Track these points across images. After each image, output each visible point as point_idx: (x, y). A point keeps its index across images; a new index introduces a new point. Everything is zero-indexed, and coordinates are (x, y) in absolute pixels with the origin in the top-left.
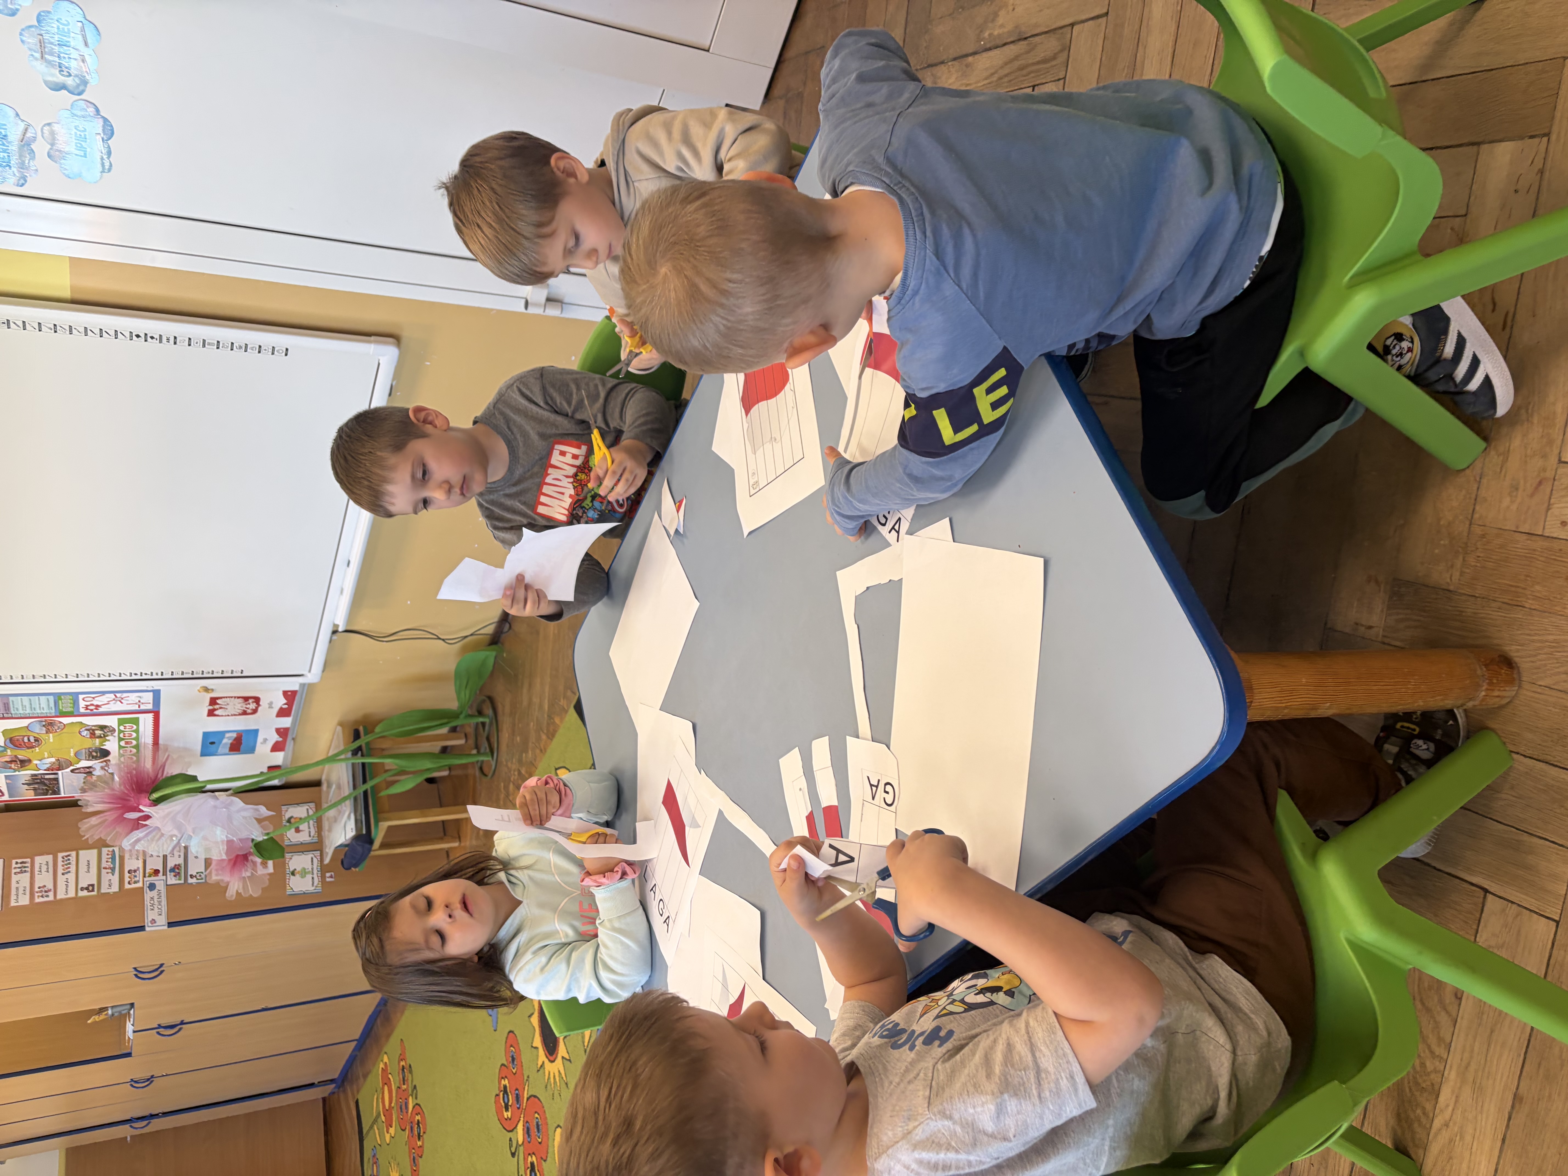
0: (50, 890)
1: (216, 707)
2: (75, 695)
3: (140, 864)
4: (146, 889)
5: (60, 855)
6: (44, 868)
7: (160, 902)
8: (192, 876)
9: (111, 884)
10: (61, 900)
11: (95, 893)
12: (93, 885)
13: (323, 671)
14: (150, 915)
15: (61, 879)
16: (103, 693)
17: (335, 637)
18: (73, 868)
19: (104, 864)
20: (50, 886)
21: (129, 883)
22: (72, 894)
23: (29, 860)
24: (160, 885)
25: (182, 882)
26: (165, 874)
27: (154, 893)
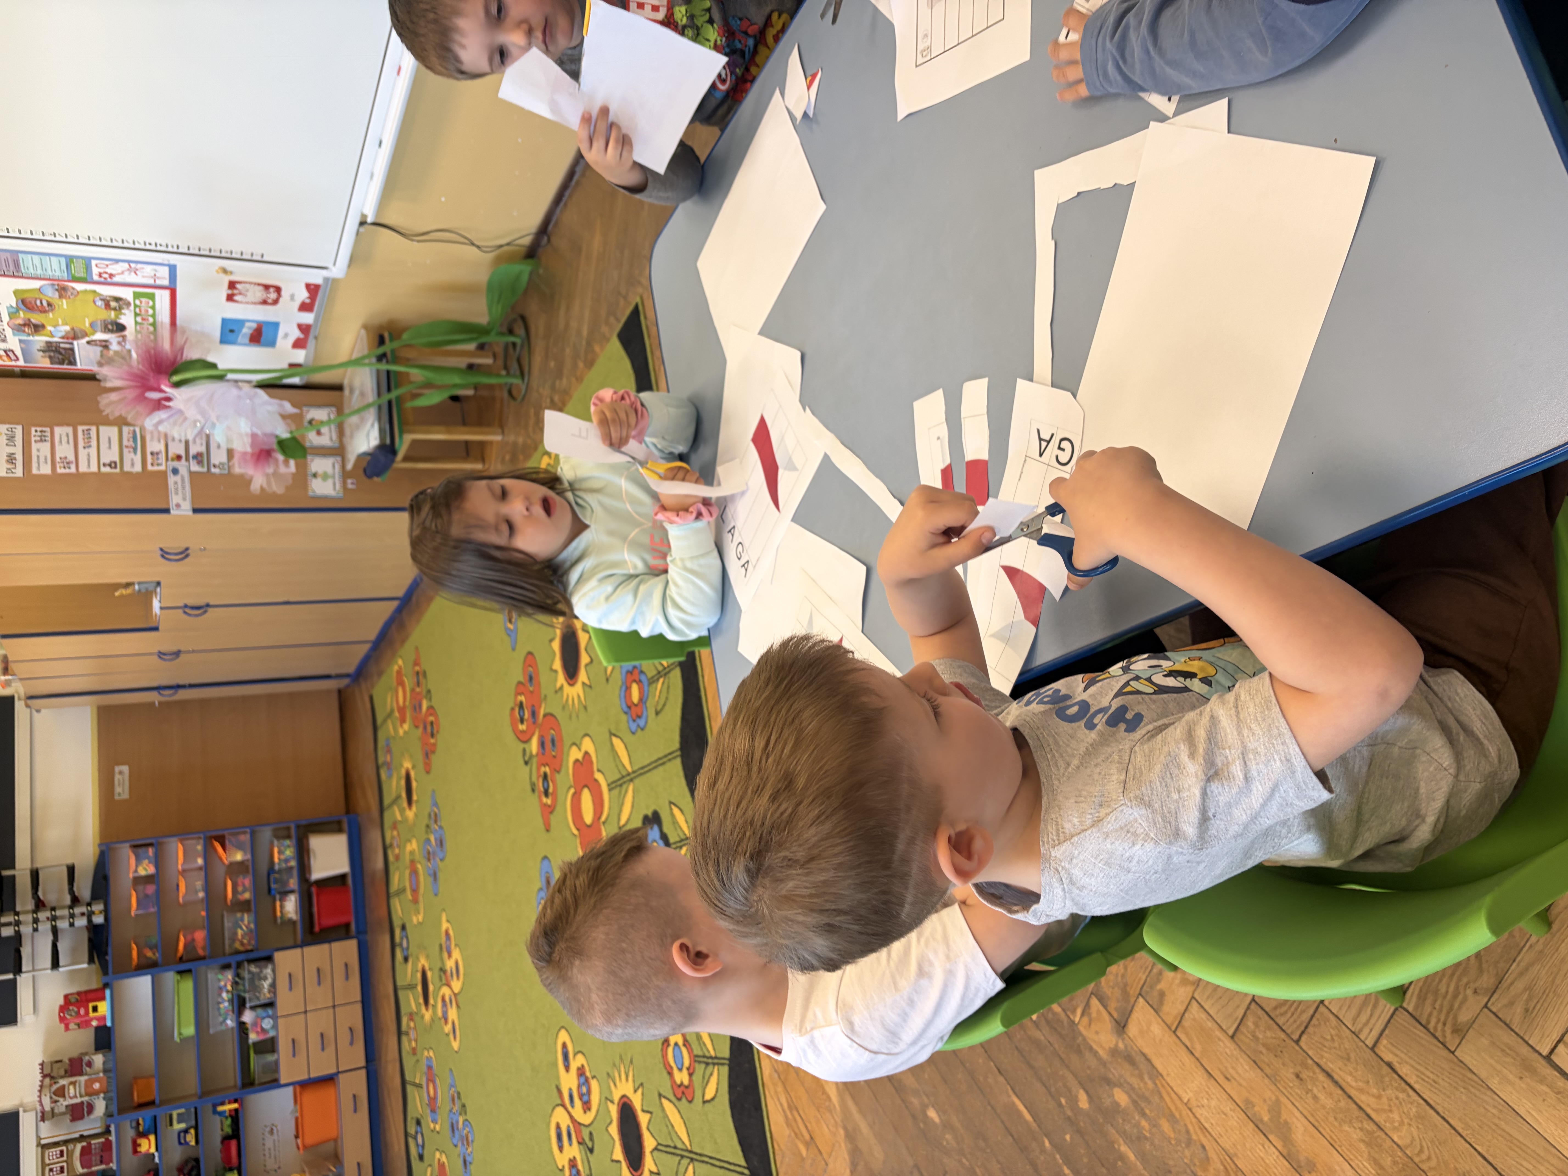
0: (72, 462)
1: (235, 292)
2: (88, 261)
3: (161, 447)
4: (170, 474)
5: (80, 428)
6: (64, 439)
7: (183, 488)
8: (214, 466)
9: (133, 464)
10: (85, 474)
11: (118, 470)
12: (115, 463)
13: (349, 266)
14: (175, 499)
15: (82, 453)
16: (117, 261)
17: (362, 230)
18: (94, 443)
19: (125, 442)
20: (71, 457)
21: (152, 464)
22: (94, 469)
23: (48, 429)
24: (183, 471)
25: (205, 470)
26: (187, 459)
27: (178, 478)
